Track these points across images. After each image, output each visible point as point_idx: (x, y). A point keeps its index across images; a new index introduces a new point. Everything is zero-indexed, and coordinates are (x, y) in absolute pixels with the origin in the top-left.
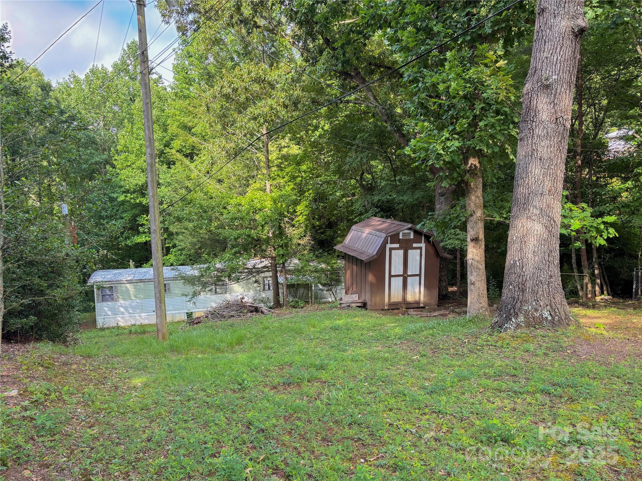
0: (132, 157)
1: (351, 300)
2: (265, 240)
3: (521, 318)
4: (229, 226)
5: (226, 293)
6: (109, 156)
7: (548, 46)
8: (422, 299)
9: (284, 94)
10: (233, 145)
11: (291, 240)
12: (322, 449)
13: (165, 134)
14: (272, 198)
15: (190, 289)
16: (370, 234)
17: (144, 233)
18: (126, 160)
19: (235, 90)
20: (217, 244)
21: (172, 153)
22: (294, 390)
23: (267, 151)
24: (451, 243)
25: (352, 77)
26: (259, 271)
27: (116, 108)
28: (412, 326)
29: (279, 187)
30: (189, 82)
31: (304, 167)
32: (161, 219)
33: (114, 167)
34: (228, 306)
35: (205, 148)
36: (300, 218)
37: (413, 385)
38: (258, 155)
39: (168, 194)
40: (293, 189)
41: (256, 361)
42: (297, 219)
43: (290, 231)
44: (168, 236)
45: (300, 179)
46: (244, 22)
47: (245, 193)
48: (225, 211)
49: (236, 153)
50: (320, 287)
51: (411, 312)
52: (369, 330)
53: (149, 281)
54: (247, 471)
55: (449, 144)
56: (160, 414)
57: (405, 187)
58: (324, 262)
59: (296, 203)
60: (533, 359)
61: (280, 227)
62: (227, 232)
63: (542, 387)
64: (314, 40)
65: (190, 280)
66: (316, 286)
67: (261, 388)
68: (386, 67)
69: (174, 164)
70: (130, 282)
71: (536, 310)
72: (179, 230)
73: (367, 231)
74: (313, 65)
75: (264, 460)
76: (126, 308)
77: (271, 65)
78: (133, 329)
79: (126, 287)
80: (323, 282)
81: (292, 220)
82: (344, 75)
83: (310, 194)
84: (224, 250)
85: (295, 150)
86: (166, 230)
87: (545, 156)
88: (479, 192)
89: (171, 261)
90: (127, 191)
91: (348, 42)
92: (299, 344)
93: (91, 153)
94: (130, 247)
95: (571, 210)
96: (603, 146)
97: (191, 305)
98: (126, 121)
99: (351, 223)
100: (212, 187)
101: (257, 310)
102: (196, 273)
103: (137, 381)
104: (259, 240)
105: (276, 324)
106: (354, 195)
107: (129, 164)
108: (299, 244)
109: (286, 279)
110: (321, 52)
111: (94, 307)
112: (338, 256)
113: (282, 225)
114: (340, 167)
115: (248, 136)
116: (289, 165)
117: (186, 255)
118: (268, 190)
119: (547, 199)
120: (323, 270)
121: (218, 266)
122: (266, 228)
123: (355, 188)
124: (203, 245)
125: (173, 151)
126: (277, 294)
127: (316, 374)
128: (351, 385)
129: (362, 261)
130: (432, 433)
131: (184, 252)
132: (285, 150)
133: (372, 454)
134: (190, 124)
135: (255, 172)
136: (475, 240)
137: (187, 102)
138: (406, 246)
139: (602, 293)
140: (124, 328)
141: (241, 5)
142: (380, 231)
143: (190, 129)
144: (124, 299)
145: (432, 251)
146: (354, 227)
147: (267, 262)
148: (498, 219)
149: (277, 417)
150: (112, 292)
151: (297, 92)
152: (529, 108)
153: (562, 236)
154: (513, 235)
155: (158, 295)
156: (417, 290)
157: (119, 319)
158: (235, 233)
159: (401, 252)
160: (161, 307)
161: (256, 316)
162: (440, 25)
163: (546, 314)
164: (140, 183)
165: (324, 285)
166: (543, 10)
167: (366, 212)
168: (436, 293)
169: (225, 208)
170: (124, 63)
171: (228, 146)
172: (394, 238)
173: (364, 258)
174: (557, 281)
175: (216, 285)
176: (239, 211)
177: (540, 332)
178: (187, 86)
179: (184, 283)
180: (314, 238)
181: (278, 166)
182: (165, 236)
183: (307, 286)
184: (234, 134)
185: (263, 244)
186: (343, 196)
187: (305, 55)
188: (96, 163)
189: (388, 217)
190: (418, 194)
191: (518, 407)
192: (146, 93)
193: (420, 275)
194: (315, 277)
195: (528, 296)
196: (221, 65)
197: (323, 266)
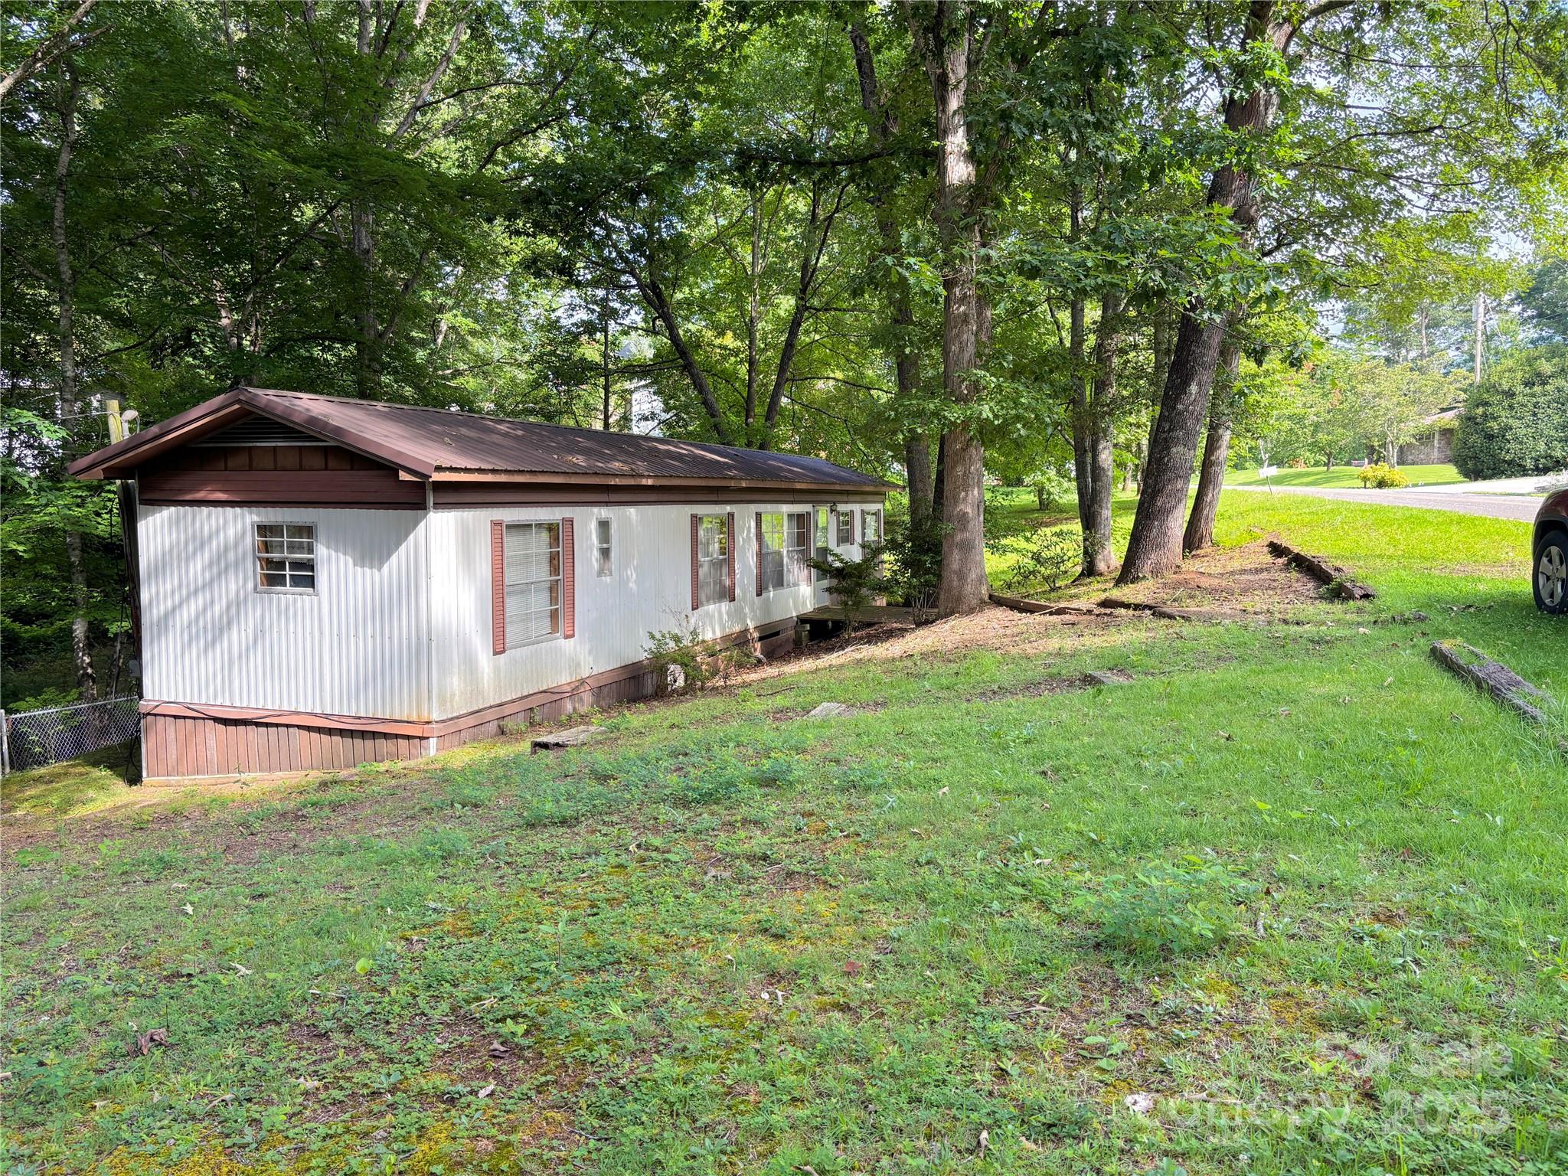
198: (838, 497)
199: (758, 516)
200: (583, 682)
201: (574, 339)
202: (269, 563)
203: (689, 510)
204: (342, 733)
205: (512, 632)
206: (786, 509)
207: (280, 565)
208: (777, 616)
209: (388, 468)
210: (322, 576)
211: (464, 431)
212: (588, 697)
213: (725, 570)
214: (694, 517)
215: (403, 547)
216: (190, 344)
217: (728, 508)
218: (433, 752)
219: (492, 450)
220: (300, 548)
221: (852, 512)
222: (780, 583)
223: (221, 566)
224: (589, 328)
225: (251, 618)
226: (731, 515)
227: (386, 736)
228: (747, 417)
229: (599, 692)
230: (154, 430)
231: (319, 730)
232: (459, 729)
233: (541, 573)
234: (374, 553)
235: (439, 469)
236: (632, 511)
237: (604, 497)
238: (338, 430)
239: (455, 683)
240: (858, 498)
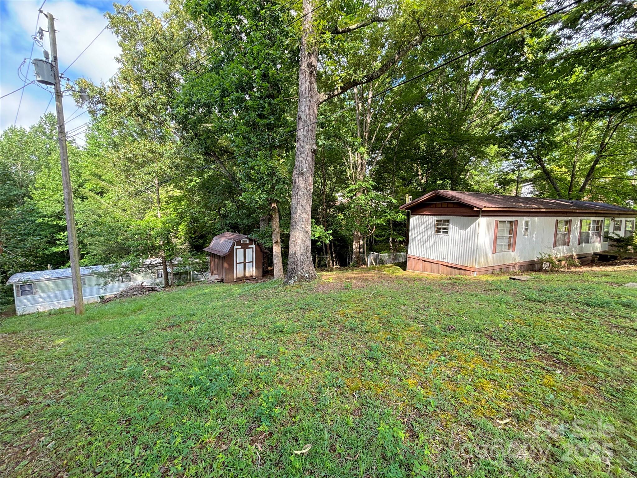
0: (50, 192)
1: (214, 278)
2: (157, 247)
3: (296, 278)
4: (131, 238)
5: (130, 281)
6: (27, 190)
7: (302, 155)
8: (254, 274)
9: (169, 161)
10: (133, 188)
11: (175, 246)
12: (191, 353)
13: (79, 178)
14: (161, 221)
15: (102, 280)
16: (224, 241)
17: (61, 245)
18: (44, 194)
19: (135, 156)
20: (122, 250)
21: (86, 191)
22: (176, 328)
23: (158, 193)
24: (267, 245)
25: (211, 156)
26: (153, 266)
27: (33, 157)
28: (247, 288)
29: (167, 214)
30: (99, 146)
31: (183, 203)
32: (77, 235)
33: (31, 198)
34: (132, 289)
35: (112, 190)
36: (181, 233)
37: (243, 315)
38: (152, 195)
39: (82, 218)
40: (176, 216)
41: (151, 317)
42: (179, 234)
43: (174, 240)
44: (83, 246)
45: (180, 210)
46: (141, 116)
47: (143, 218)
48: (129, 229)
49: (137, 193)
50: (196, 273)
51: (248, 281)
52: (223, 292)
53: (67, 277)
54: (145, 371)
55: (261, 196)
56: (81, 356)
57: (244, 216)
58: (198, 258)
59: (178, 224)
60: (300, 295)
61: (168, 238)
62: (130, 242)
63: (300, 306)
64: (187, 133)
65: (103, 275)
66: (193, 272)
67: (155, 330)
68: (230, 153)
69: (87, 198)
70: (49, 280)
71: (302, 273)
72: (92, 242)
73: (223, 239)
74: (187, 146)
75: (155, 365)
76: (45, 299)
77: (160, 143)
78: (53, 312)
79: (45, 284)
80: (197, 269)
81: (176, 234)
82: (207, 154)
83: (187, 219)
84: (128, 254)
85: (178, 193)
86: (81, 242)
87: (303, 204)
88: (277, 220)
89: (86, 263)
90: (45, 216)
91: (208, 137)
92: (180, 305)
93: (9, 188)
94: (48, 255)
95: (316, 228)
96: (334, 199)
97: (102, 291)
98: (43, 167)
99: (214, 235)
100: (119, 214)
101: (153, 289)
102: (107, 270)
103: (61, 341)
104: (153, 247)
105: (166, 296)
106: (215, 219)
107: (46, 197)
108: (181, 249)
109: (173, 269)
110: (192, 140)
111: (14, 301)
112: (207, 254)
113: (169, 237)
114: (206, 204)
115: (145, 183)
116: (174, 202)
117: (98, 258)
118: (159, 216)
119: (305, 223)
120: (197, 263)
121: (124, 264)
122: (158, 240)
123: (216, 216)
124: (112, 251)
125: (86, 190)
126: (167, 279)
127: (189, 318)
128: (210, 320)
129: (220, 256)
130: (250, 335)
131: (96, 257)
132: (171, 192)
133: (218, 350)
134: (100, 173)
135: (150, 205)
136: (277, 243)
137: (98, 158)
138: (245, 247)
139: (336, 265)
140: (43, 313)
141: (139, 105)
142: (230, 239)
143: (100, 176)
144: (43, 292)
145: (259, 249)
146: (215, 238)
147: (159, 260)
148: (286, 232)
149: (165, 343)
150: (32, 288)
151: (178, 161)
152: (295, 182)
153: (312, 240)
154: (292, 240)
155: (76, 285)
156: (251, 270)
157: (39, 307)
158: (136, 243)
159: (242, 250)
160: (78, 293)
161: (152, 293)
162: (255, 137)
163: (306, 275)
164: (57, 211)
165: (198, 271)
166: (299, 139)
167: (223, 229)
168: (261, 270)
169: (128, 227)
170: (40, 126)
171: (130, 189)
172: (238, 243)
173: (221, 254)
174: (311, 260)
175: (122, 276)
176: (139, 229)
177: (304, 283)
178: (97, 148)
179: (97, 277)
180: (191, 245)
181: (166, 202)
182: (80, 246)
183: (187, 273)
184: (134, 182)
185: (156, 249)
186: (209, 220)
187: (182, 140)
188: (14, 195)
189: (235, 232)
190: (251, 220)
191: (290, 316)
192: (63, 153)
193: (253, 262)
194: (191, 268)
195: (299, 267)
196: (123, 138)
197: (198, 260)
198: (616, 215)
199: (581, 221)
200: (516, 264)
201: (508, 174)
202: (438, 228)
203: (555, 218)
204: (452, 267)
205: (498, 249)
206: (593, 219)
207: (440, 229)
208: (585, 252)
209: (471, 207)
210: (450, 232)
211: (488, 198)
212: (517, 268)
213: (567, 237)
214: (557, 221)
215: (472, 226)
216: (411, 183)
217: (570, 218)
218: (475, 275)
219: (496, 202)
220: (445, 225)
221: (621, 221)
222: (587, 241)
223: (427, 228)
224: (514, 171)
225: (433, 239)
226: (571, 220)
227: (463, 269)
228: (569, 191)
229: (521, 267)
230: (416, 200)
231: (446, 266)
232: (481, 271)
233: (507, 234)
234: (464, 227)
235: (485, 207)
236: (536, 219)
237: (528, 215)
238: (459, 198)
239: (482, 260)
240: (625, 216)
